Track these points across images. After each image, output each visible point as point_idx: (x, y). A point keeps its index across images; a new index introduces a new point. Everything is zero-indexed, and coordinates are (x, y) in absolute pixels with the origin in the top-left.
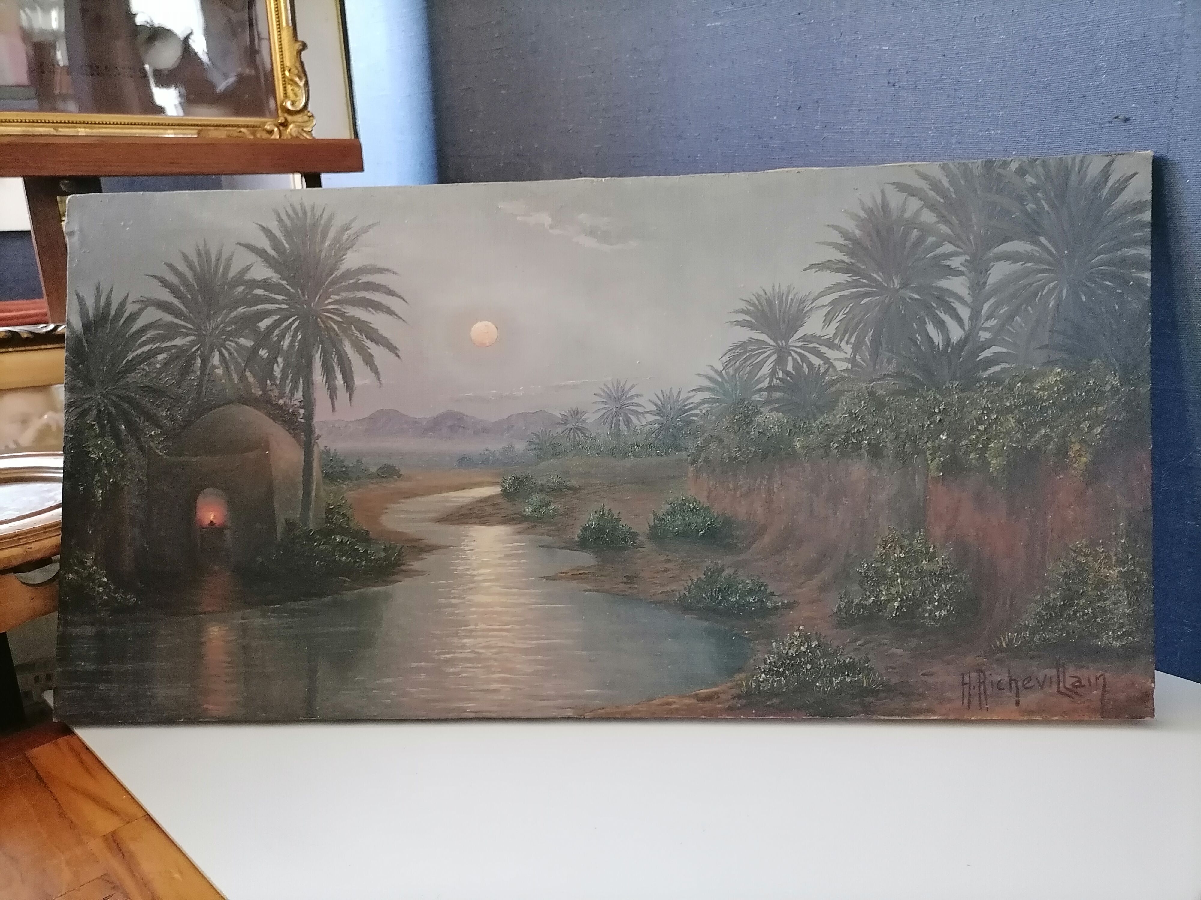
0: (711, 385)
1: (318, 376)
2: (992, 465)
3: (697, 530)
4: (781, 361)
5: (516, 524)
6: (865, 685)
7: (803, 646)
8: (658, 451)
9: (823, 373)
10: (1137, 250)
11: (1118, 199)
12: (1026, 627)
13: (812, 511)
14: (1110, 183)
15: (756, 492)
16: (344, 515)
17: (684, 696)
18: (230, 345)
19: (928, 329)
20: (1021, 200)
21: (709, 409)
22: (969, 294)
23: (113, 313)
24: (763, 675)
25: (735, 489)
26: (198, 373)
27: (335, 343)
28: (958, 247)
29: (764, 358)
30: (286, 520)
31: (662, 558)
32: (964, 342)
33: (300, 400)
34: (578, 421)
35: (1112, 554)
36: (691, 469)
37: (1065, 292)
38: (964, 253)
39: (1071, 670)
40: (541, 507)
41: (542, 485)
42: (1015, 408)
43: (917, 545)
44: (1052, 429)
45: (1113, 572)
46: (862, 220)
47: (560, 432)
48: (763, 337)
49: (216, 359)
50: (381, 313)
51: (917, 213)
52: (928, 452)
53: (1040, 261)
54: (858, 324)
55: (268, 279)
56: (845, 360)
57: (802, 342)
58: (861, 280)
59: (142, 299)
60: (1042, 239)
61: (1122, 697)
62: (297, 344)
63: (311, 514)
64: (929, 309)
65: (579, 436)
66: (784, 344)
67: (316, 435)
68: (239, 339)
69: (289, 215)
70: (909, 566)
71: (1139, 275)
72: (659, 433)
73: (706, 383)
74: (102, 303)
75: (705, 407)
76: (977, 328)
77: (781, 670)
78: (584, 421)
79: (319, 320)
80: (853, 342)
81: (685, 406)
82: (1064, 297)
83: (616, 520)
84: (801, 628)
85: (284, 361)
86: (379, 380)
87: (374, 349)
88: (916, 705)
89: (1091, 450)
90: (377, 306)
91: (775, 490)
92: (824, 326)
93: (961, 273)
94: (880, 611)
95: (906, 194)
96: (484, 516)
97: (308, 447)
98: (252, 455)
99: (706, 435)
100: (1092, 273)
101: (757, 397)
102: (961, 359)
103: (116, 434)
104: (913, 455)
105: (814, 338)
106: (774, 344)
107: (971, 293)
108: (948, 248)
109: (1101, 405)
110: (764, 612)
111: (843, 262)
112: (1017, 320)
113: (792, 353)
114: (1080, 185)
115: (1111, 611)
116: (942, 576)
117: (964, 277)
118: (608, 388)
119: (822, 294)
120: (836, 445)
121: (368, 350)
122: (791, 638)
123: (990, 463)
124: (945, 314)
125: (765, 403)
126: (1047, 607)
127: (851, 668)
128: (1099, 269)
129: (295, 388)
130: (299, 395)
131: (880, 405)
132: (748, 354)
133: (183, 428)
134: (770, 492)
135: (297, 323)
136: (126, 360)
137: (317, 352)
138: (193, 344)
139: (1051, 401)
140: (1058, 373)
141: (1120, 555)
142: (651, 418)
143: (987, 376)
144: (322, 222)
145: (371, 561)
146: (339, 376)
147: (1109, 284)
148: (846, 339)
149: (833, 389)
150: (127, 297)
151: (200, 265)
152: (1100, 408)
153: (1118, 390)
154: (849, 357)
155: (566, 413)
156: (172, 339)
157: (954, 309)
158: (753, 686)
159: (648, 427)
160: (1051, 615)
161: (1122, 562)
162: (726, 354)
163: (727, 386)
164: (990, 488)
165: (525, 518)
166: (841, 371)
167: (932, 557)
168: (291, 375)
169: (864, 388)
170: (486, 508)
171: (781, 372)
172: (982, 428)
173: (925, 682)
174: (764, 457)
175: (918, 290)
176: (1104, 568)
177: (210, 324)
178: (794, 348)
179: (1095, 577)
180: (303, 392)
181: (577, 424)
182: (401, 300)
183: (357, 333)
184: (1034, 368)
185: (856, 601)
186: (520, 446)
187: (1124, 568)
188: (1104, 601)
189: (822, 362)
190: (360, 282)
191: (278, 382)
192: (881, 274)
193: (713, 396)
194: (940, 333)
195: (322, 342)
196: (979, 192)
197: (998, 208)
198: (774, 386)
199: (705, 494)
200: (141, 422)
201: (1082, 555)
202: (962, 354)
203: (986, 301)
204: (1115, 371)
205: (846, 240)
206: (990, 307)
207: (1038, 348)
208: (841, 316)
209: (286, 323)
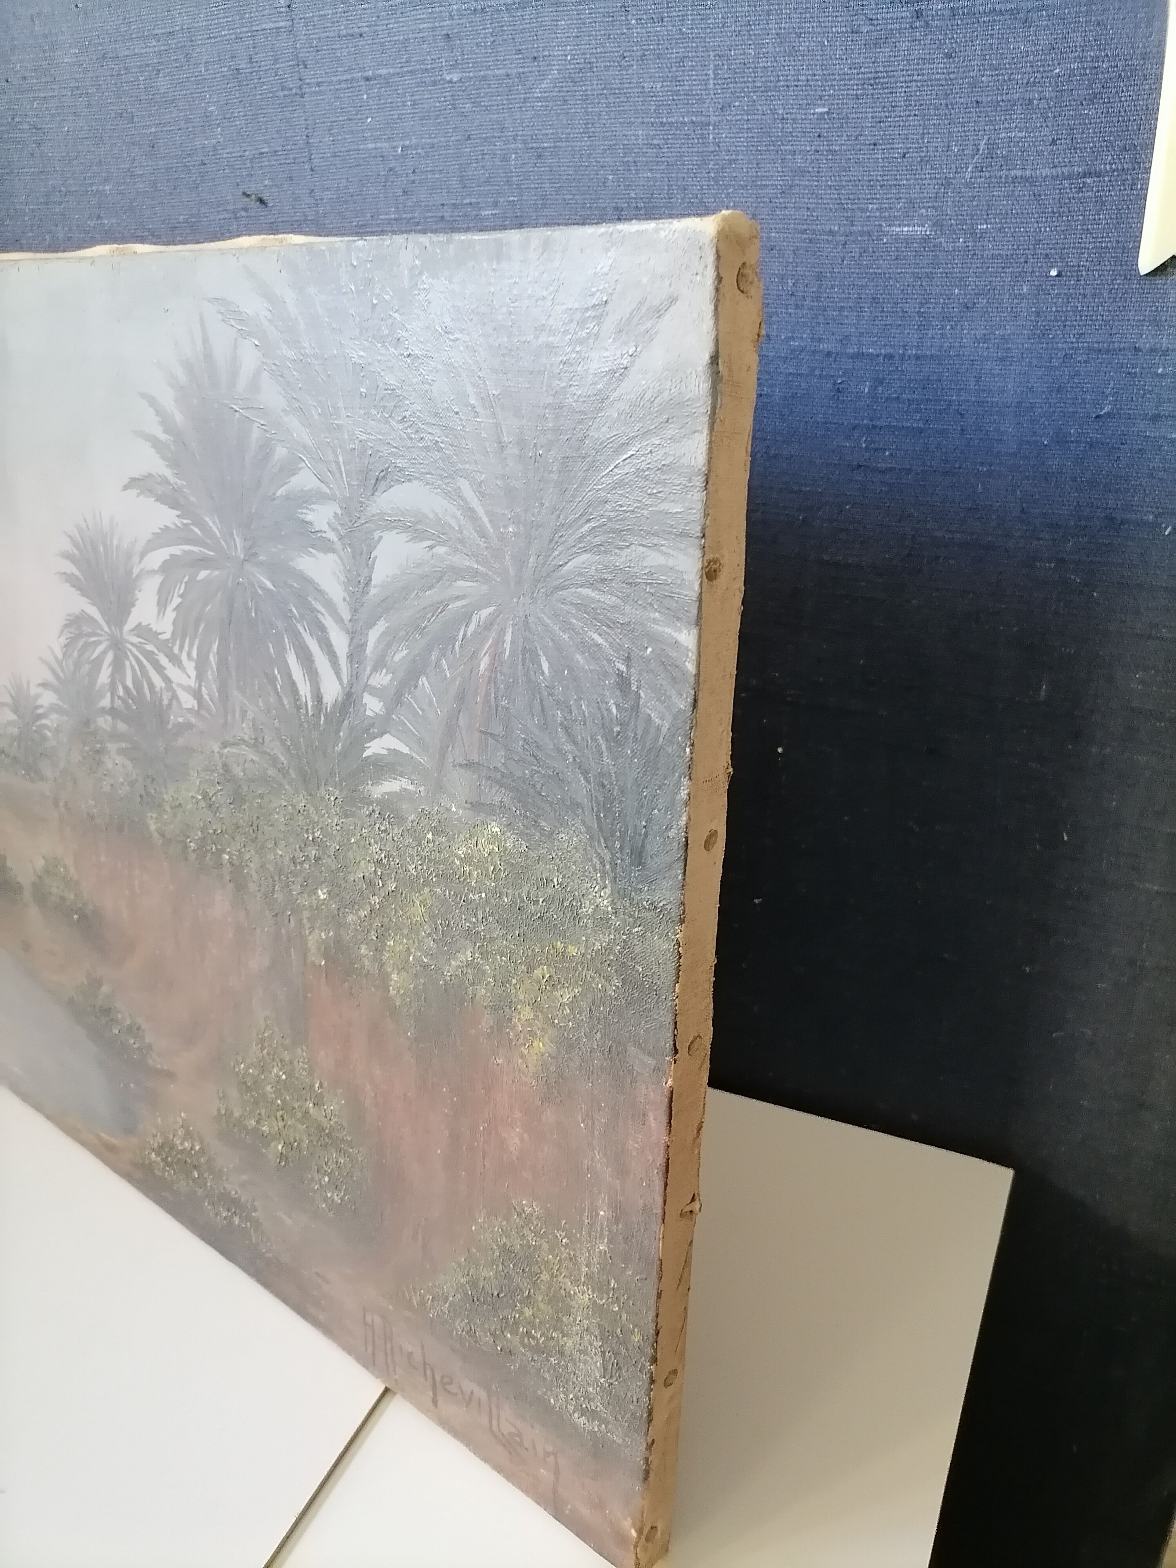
2: (393, 982)
4: (120, 665)
6: (254, 1241)
7: (187, 1142)
8: (23, 772)
12: (445, 1297)
17: (90, 1130)
19: (289, 662)
21: (58, 722)
22: (345, 600)
24: (154, 1154)
25: (98, 866)
28: (322, 479)
29: (101, 654)
32: (343, 709)
37: (508, 638)
38: (332, 497)
39: (510, 1411)
42: (426, 884)
45: (580, 1297)
46: (181, 388)
48: (97, 613)
52: (307, 913)
56: (189, 690)
57: (137, 636)
58: (193, 527)
61: (584, 1509)
64: (288, 618)
66: (119, 634)
70: (292, 1096)
71: (668, 630)
72: (20, 742)
75: (55, 718)
76: (362, 683)
77: (168, 1158)
81: (38, 707)
84: (183, 1113)
92: (159, 613)
93: (326, 546)
100: (563, 601)
105: (150, 633)
106: (108, 630)
107: (348, 599)
108: (305, 478)
110: (146, 1066)
111: (167, 481)
112: (423, 685)
113: (129, 654)
116: (330, 1139)
117: (334, 557)
119: (149, 546)
120: (193, 845)
122: (174, 1122)
124: (311, 635)
125: (112, 735)
127: (238, 1206)
132: (84, 640)
139: (485, 895)
140: (495, 837)
141: (595, 1270)
152: (573, 951)
153: (608, 920)
154: (194, 685)
157: (323, 628)
158: (147, 1162)
162: (60, 632)
164: (391, 1024)
166: (189, 709)
167: (318, 1100)
169: (217, 755)
171: (121, 686)
172: (375, 901)
173: (319, 1285)
174: (121, 828)
175: (271, 569)
176: (568, 1277)
178: (130, 646)
184: (455, 809)
185: (236, 1114)
189: (163, 685)
192: (216, 519)
194: (306, 677)
198: (117, 708)
201: (531, 1229)
202: (341, 734)
203: (371, 625)
204: (604, 874)
205: (166, 432)
206: (379, 640)
207: (461, 765)
208: (177, 601)
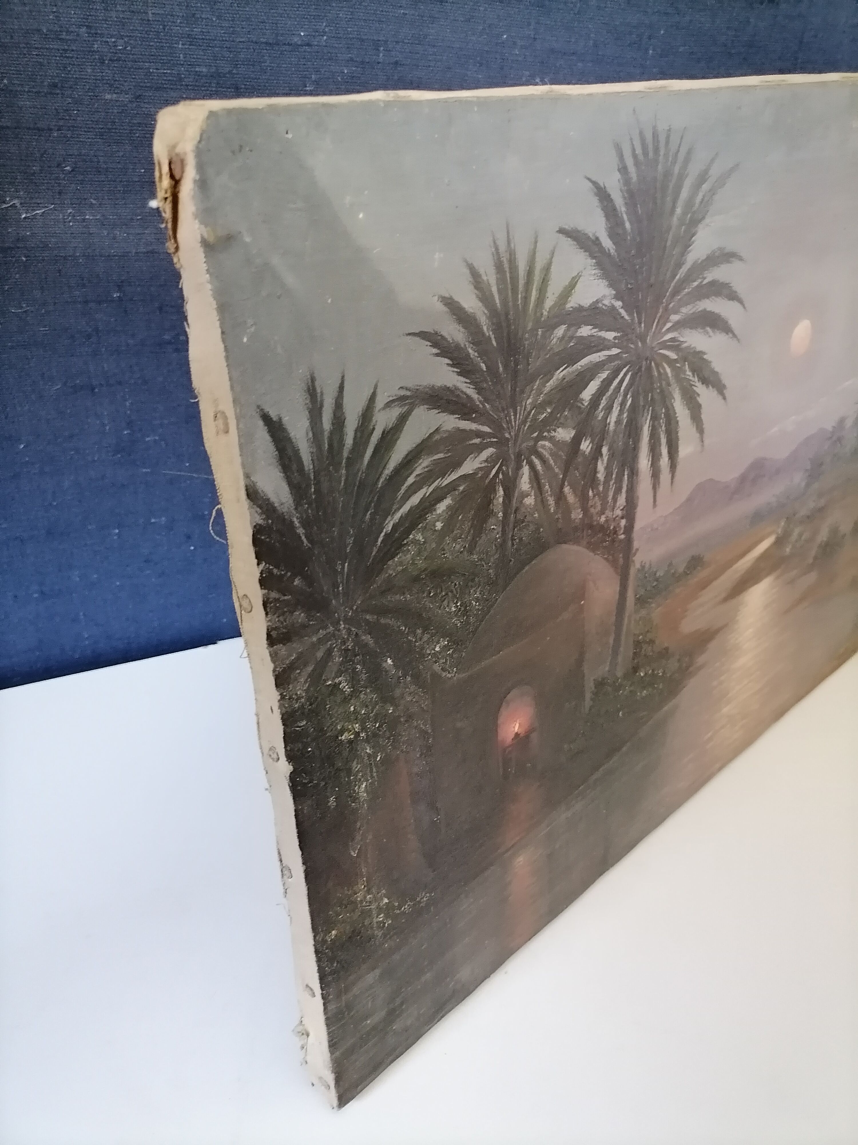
16: (649, 641)
18: (543, 446)
26: (500, 514)
30: (596, 681)
33: (621, 508)
34: (839, 429)
40: (796, 540)
41: (803, 517)
47: (826, 448)
49: (525, 480)
55: (597, 302)
59: (403, 393)
62: (625, 415)
63: (620, 659)
67: (633, 550)
68: (554, 431)
69: (636, 155)
74: (327, 423)
79: (652, 364)
85: (609, 449)
86: (704, 441)
87: (703, 395)
90: (713, 323)
96: (759, 575)
97: (625, 572)
98: (566, 616)
121: (697, 398)
129: (618, 489)
130: (622, 499)
133: (480, 618)
135: (627, 378)
136: (383, 534)
137: (645, 420)
138: (491, 461)
144: (677, 169)
146: (666, 452)
150: (372, 398)
151: (499, 291)
156: (459, 464)
165: (786, 560)
168: (615, 470)
170: (763, 565)
180: (627, 492)
181: (839, 434)
182: (741, 306)
183: (689, 373)
190: (705, 282)
191: (601, 488)
195: (652, 402)
200: (415, 638)
209: (617, 381)
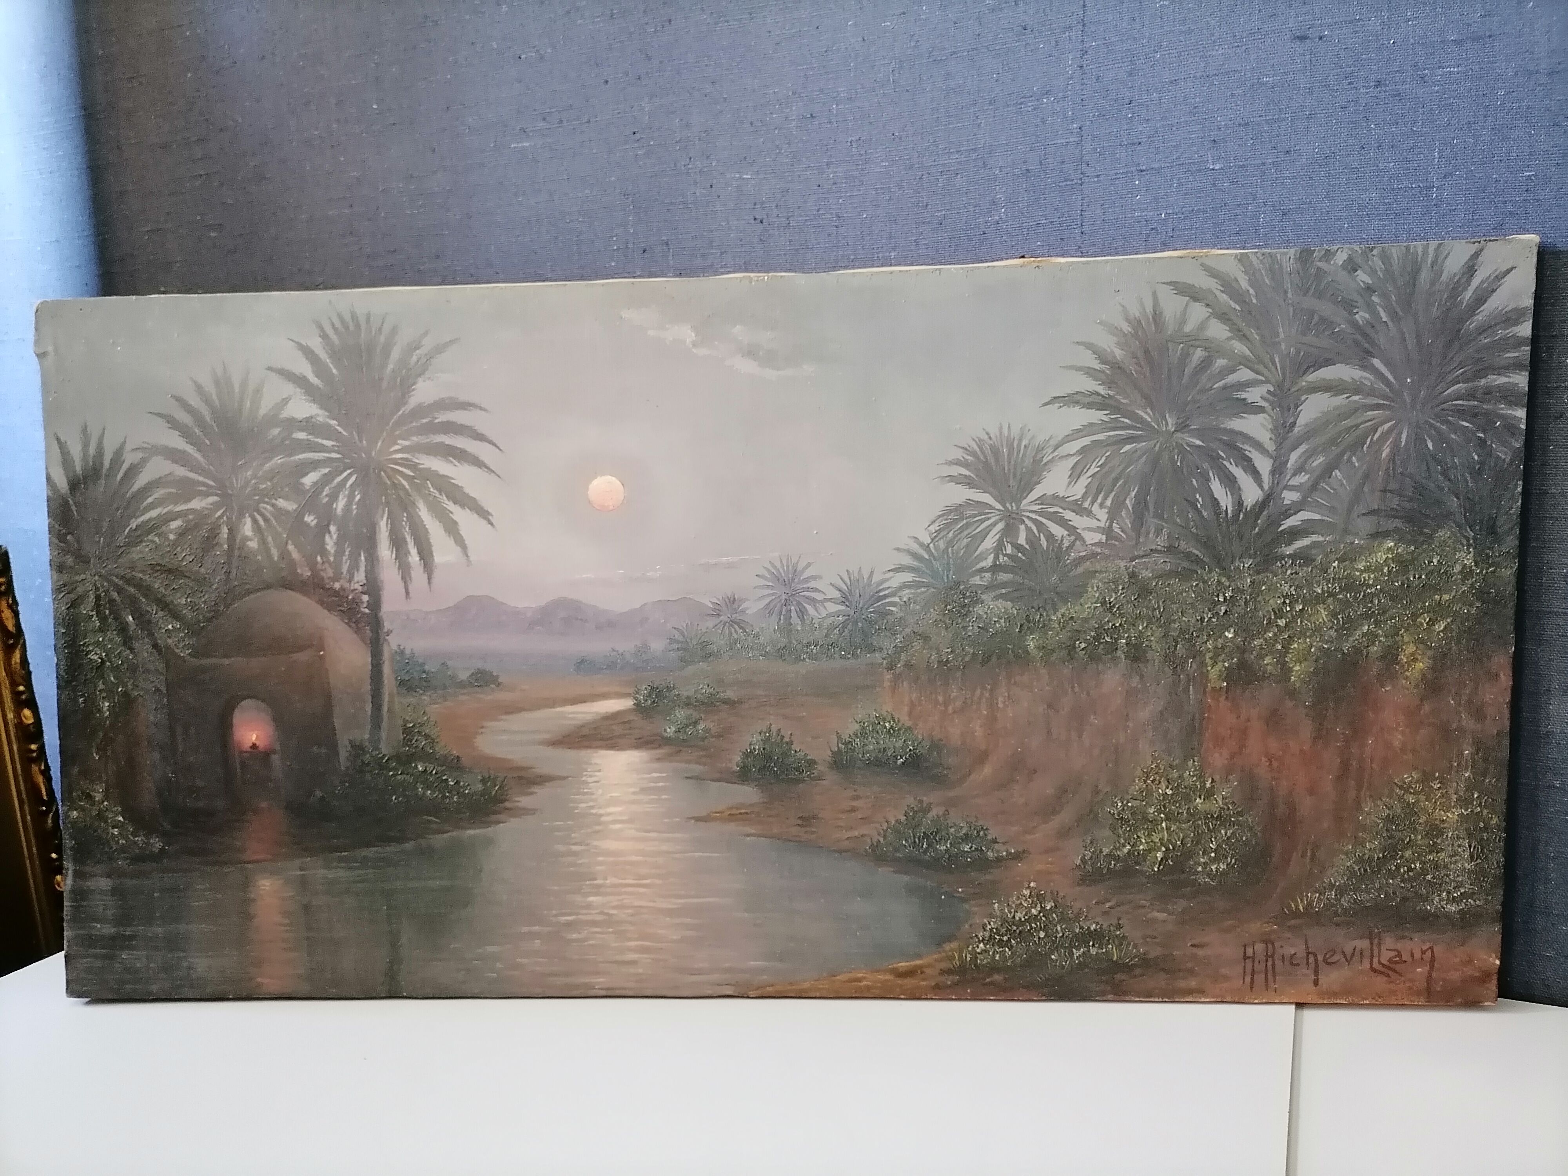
0: (916, 564)
1: (385, 551)
2: (1294, 673)
3: (896, 757)
4: (1010, 531)
5: (656, 748)
6: (1115, 958)
7: (1035, 908)
8: (843, 653)
9: (1067, 548)
10: (1509, 377)
11: (1486, 305)
12: (1332, 886)
13: (1049, 732)
14: (1476, 282)
15: (974, 707)
16: (427, 736)
17: (878, 971)
18: (265, 509)
19: (1212, 487)
20: (1349, 306)
21: (911, 596)
22: (1271, 439)
23: (107, 464)
24: (982, 945)
25: (946, 704)
26: (226, 546)
27: (406, 505)
28: (1258, 373)
29: (987, 527)
30: (351, 742)
31: (850, 793)
32: (1262, 505)
33: (362, 584)
34: (735, 611)
35: (1451, 791)
36: (888, 676)
37: (1404, 436)
38: (1267, 381)
39: (1389, 942)
40: (687, 726)
41: (688, 697)
42: (1329, 596)
43: (1189, 777)
44: (1377, 623)
45: (1453, 816)
46: (1125, 335)
47: (712, 626)
48: (987, 498)
49: (247, 529)
50: (466, 465)
51: (1202, 326)
52: (1208, 655)
53: (1371, 392)
54: (1116, 480)
55: (311, 417)
56: (1098, 530)
57: (1039, 504)
58: (1122, 419)
59: (145, 445)
60: (1376, 362)
61: (1455, 976)
62: (354, 507)
63: (384, 734)
64: (1214, 460)
65: (736, 631)
66: (1014, 508)
67: (386, 630)
68: (276, 500)
69: (337, 328)
70: (1177, 805)
71: (1510, 412)
72: (844, 627)
73: (907, 560)
74: (92, 451)
75: (906, 594)
76: (1281, 486)
77: (1005, 938)
78: (743, 611)
79: (382, 473)
80: (1109, 505)
81: (880, 591)
82: (1403, 444)
83: (787, 743)
84: (1032, 884)
85: (338, 530)
86: (467, 556)
87: (460, 514)
88: (1182, 984)
89: (1430, 653)
90: (461, 456)
91: (1001, 705)
92: (1070, 483)
93: (1261, 410)
94: (1137, 863)
95: (1188, 298)
96: (611, 738)
97: (376, 646)
98: (302, 657)
99: (908, 630)
100: (1443, 410)
101: (976, 580)
102: (1257, 529)
103: (123, 629)
104: (1188, 657)
105: (1056, 499)
106: (1001, 508)
107: (1274, 438)
108: (1244, 374)
109: (1448, 592)
110: (983, 864)
111: (1099, 394)
112: (1336, 475)
113: (1026, 520)
114: (1433, 284)
115: (1446, 866)
116: (1221, 819)
117: (1265, 415)
118: (775, 567)
119: (1068, 439)
120: (1083, 645)
121: (451, 515)
122: (1018, 898)
123: (1290, 670)
124: (1236, 466)
125: (987, 588)
126: (1360, 860)
127: (1098, 936)
128: (1455, 405)
129: (355, 566)
130: (360, 577)
131: (1144, 591)
132: (965, 522)
133: (210, 620)
134: (992, 705)
135: (353, 478)
136: (128, 528)
137: (382, 517)
138: (216, 506)
139: (1378, 587)
140: (1389, 549)
141: (1462, 793)
142: (833, 608)
143: (1292, 552)
144: (382, 339)
145: (465, 796)
146: (413, 551)
147: (1467, 424)
148: (1099, 500)
149: (1080, 570)
150: (124, 443)
151: (219, 398)
152: (1446, 597)
153: (1471, 571)
154: (1103, 525)
155: (718, 599)
156: (189, 500)
157: (1249, 460)
158: (968, 959)
159: (830, 620)
160: (1365, 870)
161: (1464, 802)
162: (934, 522)
163: (936, 564)
164: (1289, 704)
165: (666, 741)
166: (1092, 545)
167: (1209, 794)
168: (349, 549)
169: (1123, 568)
170: (614, 727)
171: (1010, 546)
172: (1282, 622)
173: (1194, 956)
174: (986, 660)
175: (1200, 433)
176: (1440, 810)
177: (237, 480)
178: (1028, 514)
179: (1426, 822)
180: (366, 571)
181: (734, 616)
182: (494, 447)
183: (435, 491)
184: (1357, 542)
185: (1106, 851)
186: (657, 646)
187: (1466, 810)
188: (1438, 853)
189: (1066, 533)
190: (437, 421)
191: (332, 559)
192: (1149, 410)
193: (917, 579)
194: (1229, 493)
195: (387, 503)
196: (1290, 295)
197: (1316, 318)
198: (1000, 565)
199: (906, 709)
200: (154, 612)
201: (1411, 793)
202: (1259, 521)
203: (1294, 448)
204: (1469, 546)
205: (1102, 363)
206: (1300, 457)
207: (1364, 515)
208: (1094, 470)
209: (339, 479)
